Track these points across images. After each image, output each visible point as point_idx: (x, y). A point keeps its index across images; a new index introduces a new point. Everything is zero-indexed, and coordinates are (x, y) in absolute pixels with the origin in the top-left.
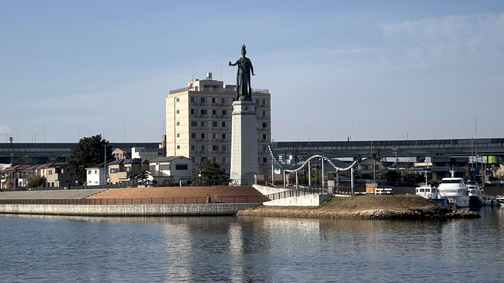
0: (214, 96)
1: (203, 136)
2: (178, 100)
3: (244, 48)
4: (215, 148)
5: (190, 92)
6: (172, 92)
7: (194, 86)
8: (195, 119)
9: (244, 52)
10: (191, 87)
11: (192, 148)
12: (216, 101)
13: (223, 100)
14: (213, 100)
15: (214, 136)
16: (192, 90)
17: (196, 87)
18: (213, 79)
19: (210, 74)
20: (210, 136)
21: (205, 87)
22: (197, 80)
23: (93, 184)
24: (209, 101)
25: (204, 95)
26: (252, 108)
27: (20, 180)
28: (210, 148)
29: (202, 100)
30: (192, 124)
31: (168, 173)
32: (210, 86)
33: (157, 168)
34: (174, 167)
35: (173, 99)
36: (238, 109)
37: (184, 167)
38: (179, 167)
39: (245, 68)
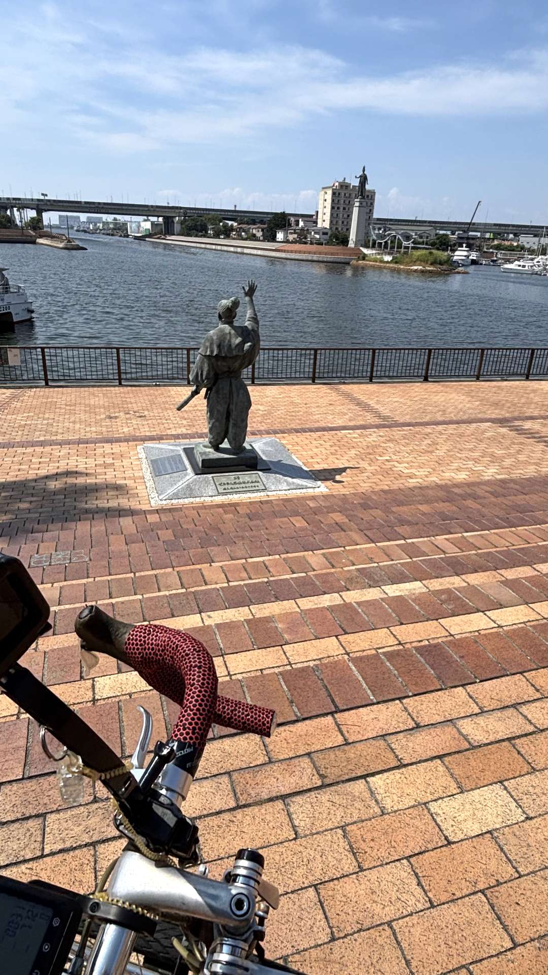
0: (345, 192)
1: (337, 215)
2: (326, 193)
3: (364, 168)
4: (343, 222)
5: (333, 189)
6: (323, 188)
8: (334, 205)
9: (364, 171)
10: (334, 186)
11: (331, 222)
12: (346, 195)
13: (350, 195)
15: (343, 216)
19: (345, 179)
20: (341, 216)
21: (341, 186)
22: (337, 182)
23: (279, 240)
24: (343, 194)
25: (340, 191)
26: (364, 204)
27: (243, 234)
28: (340, 222)
29: (339, 194)
30: (333, 208)
31: (318, 236)
32: (344, 186)
33: (313, 233)
34: (321, 233)
35: (323, 192)
36: (357, 204)
37: (327, 234)
38: (323, 234)
39: (364, 179)
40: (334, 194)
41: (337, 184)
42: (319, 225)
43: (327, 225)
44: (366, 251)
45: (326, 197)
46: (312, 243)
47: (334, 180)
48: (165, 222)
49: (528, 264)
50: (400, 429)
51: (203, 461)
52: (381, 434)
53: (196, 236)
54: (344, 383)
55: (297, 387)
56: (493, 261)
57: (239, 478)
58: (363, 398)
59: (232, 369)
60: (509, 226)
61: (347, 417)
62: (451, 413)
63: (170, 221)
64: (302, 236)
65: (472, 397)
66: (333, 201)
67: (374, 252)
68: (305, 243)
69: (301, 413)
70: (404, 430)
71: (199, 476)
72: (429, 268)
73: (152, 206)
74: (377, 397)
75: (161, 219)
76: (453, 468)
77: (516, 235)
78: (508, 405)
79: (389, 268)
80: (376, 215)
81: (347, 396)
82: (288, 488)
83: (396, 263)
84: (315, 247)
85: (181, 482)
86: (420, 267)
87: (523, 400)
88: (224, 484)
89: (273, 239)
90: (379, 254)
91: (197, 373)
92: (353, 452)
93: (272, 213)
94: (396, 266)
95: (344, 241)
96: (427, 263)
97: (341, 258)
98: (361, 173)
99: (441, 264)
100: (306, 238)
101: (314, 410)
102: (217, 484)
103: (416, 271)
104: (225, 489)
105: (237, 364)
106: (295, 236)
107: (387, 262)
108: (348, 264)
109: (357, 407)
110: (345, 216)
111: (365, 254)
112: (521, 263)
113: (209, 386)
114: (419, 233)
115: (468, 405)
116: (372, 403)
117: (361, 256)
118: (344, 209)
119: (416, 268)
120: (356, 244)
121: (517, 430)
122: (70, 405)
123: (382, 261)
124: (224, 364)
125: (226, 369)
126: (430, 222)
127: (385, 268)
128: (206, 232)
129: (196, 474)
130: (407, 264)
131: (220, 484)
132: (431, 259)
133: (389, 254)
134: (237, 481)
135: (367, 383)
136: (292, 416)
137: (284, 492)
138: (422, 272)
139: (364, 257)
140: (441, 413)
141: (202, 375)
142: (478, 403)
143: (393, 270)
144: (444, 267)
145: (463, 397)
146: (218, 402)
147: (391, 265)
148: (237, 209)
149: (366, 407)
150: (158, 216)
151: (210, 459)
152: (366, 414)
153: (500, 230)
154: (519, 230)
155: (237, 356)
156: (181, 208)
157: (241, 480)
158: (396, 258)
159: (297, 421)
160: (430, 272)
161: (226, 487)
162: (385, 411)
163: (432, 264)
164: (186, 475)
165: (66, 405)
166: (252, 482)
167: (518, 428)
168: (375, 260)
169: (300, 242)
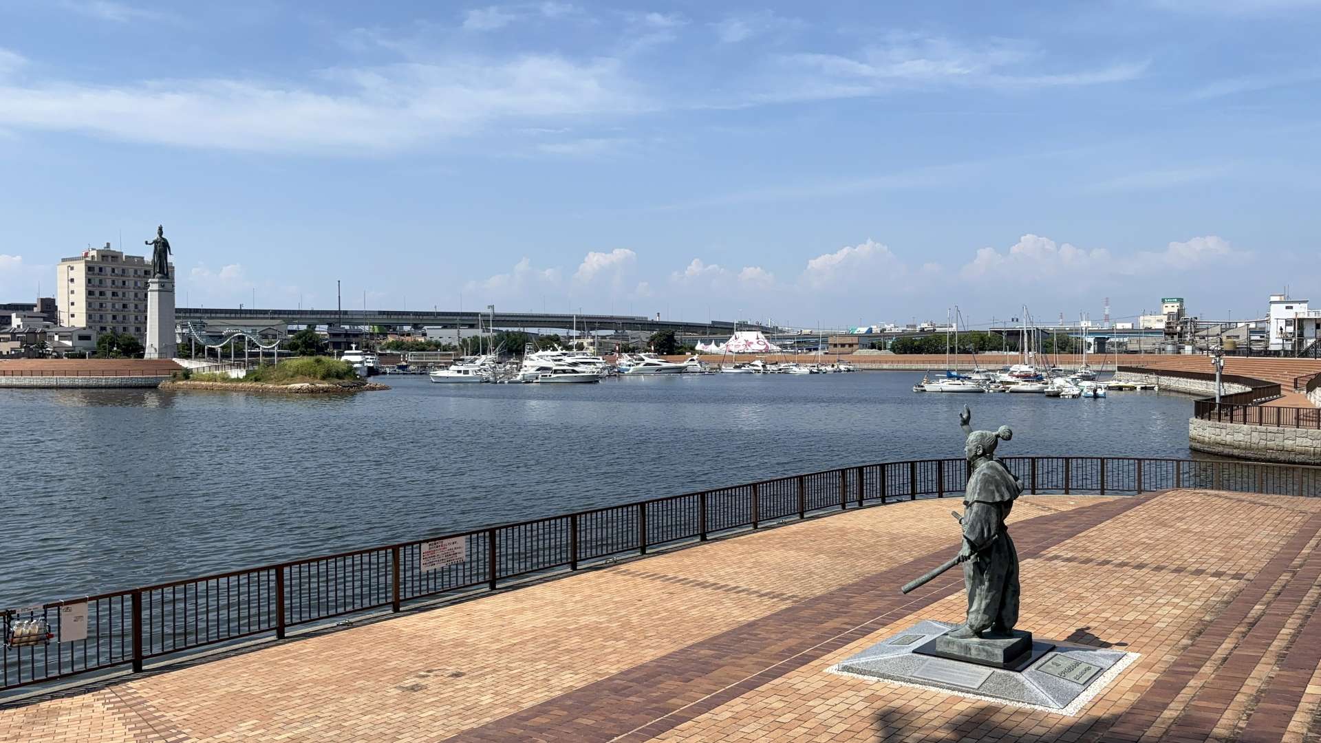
0: (113, 266)
1: (101, 305)
2: (72, 268)
3: (161, 229)
4: (114, 317)
5: (86, 262)
6: (64, 260)
7: (90, 255)
8: (91, 289)
9: (161, 232)
10: (86, 255)
11: (89, 317)
12: (116, 271)
13: (123, 271)
14: (113, 270)
15: (113, 306)
16: (89, 259)
17: (93, 257)
18: (112, 249)
19: (108, 244)
20: (109, 306)
21: (103, 256)
22: (93, 249)
24: (109, 270)
25: (101, 265)
28: (110, 318)
29: (101, 269)
30: (90, 293)
31: (69, 343)
32: (108, 256)
33: (56, 338)
34: (76, 337)
35: (66, 267)
36: (154, 287)
37: (88, 338)
38: (81, 338)
39: (162, 248)
40: (90, 269)
41: (94, 253)
42: (65, 321)
43: (80, 321)
44: (185, 364)
45: (72, 274)
46: (59, 357)
49: (472, 368)
56: (401, 367)
64: (34, 346)
66: (89, 281)
67: (205, 364)
68: (42, 356)
72: (321, 385)
77: (415, 326)
79: (243, 390)
83: (257, 380)
84: (66, 362)
86: (306, 385)
90: (217, 368)
94: (258, 385)
95: (134, 349)
96: (315, 377)
97: (137, 377)
99: (339, 376)
100: (43, 346)
103: (298, 391)
106: (17, 344)
107: (238, 380)
108: (153, 387)
110: (119, 306)
111: (186, 369)
112: (462, 368)
114: (259, 329)
117: (179, 373)
118: (114, 294)
119: (298, 386)
120: (161, 353)
123: (226, 379)
127: (235, 390)
130: (278, 381)
132: (321, 370)
133: (239, 366)
138: (313, 392)
139: (187, 374)
143: (248, 393)
144: (347, 381)
147: (248, 384)
153: (389, 322)
154: (420, 320)
158: (254, 372)
160: (326, 391)
163: (324, 378)
168: (213, 378)
169: (29, 355)
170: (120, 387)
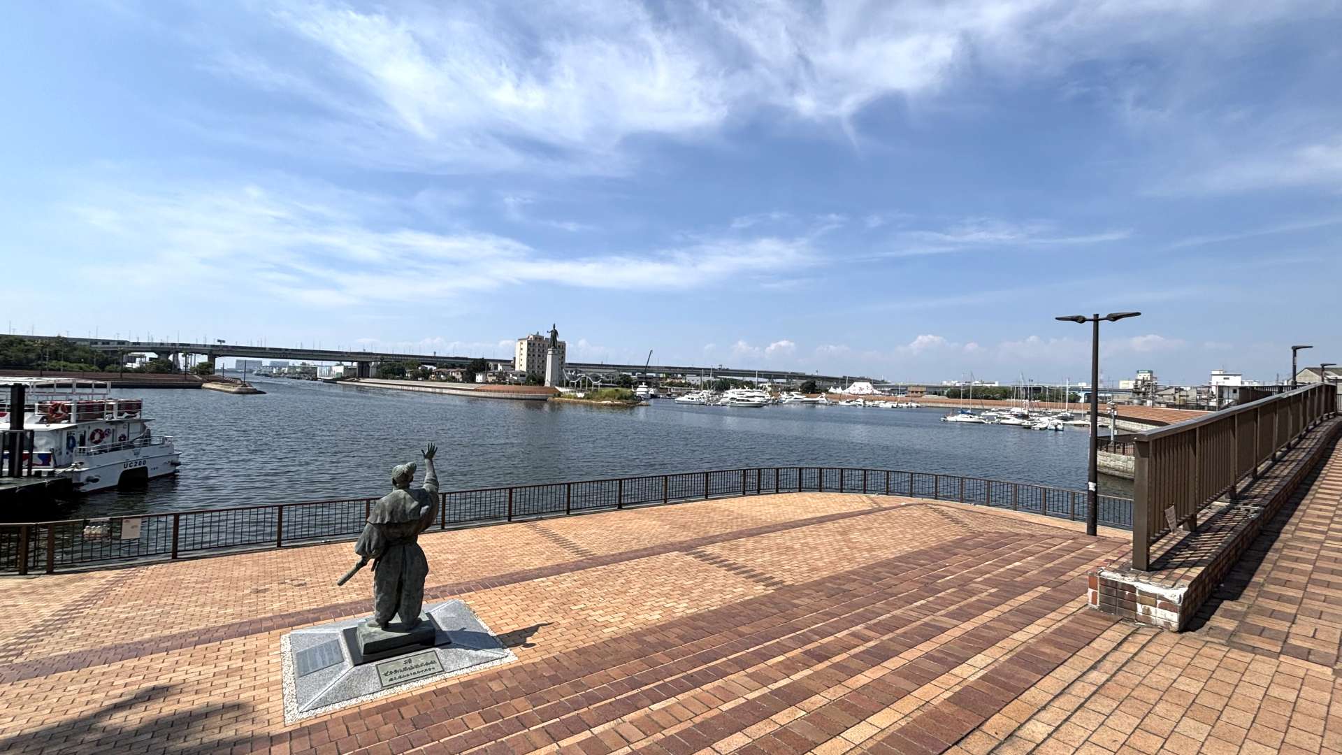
0: (539, 343)
1: (532, 361)
2: (522, 343)
3: (554, 325)
4: (538, 367)
6: (520, 340)
8: (528, 353)
13: (543, 345)
14: (539, 345)
16: (529, 339)
19: (538, 333)
20: (537, 361)
21: (535, 338)
23: (479, 381)
24: (537, 345)
25: (534, 342)
27: (442, 376)
28: (536, 367)
30: (528, 355)
31: (516, 378)
32: (538, 338)
33: (511, 375)
34: (519, 375)
35: (519, 343)
36: (550, 352)
37: (524, 376)
38: (521, 376)
39: (555, 333)
40: (529, 344)
41: (531, 337)
42: (517, 369)
43: (524, 369)
44: (561, 390)
45: (522, 346)
46: (510, 384)
47: (530, 333)
48: (359, 367)
49: (695, 396)
50: (593, 569)
51: (366, 646)
52: (576, 578)
53: (393, 379)
54: (542, 519)
55: (491, 528)
56: (668, 395)
57: (410, 661)
58: (560, 533)
59: (406, 535)
60: (677, 368)
61: (544, 556)
62: (645, 539)
63: (365, 365)
64: (501, 378)
65: (662, 521)
66: (528, 349)
67: (568, 390)
68: (504, 384)
69: (495, 558)
70: (597, 571)
71: (359, 667)
72: (616, 403)
73: (346, 353)
74: (574, 530)
75: (355, 364)
76: (646, 608)
77: (682, 375)
78: (694, 526)
79: (583, 404)
80: (567, 360)
81: (546, 533)
82: (471, 664)
83: (588, 399)
84: (513, 387)
85: (334, 680)
86: (609, 402)
87: (705, 521)
88: (391, 673)
89: (473, 380)
90: (572, 392)
91: (364, 544)
92: (547, 604)
93: (472, 359)
94: (588, 401)
95: (541, 382)
96: (615, 398)
97: (539, 395)
98: (552, 329)
99: (626, 398)
100: (504, 379)
101: (509, 552)
102: (382, 674)
103: (606, 405)
104: (391, 680)
105: (412, 529)
106: (495, 378)
107: (581, 398)
108: (545, 400)
109: (554, 544)
110: (541, 361)
111: (560, 392)
112: (691, 397)
113: (379, 556)
114: (605, 374)
115: (659, 530)
116: (570, 537)
117: (557, 394)
118: (539, 356)
119: (605, 402)
120: (551, 384)
121: (701, 556)
122: (203, 582)
123: (576, 397)
124: (396, 531)
125: (399, 536)
126: (614, 366)
127: (579, 403)
128: (404, 374)
129: (356, 665)
130: (597, 400)
131: (386, 675)
132: (618, 395)
133: (581, 391)
134: (408, 666)
135: (565, 516)
136: (486, 562)
137: (466, 671)
138: (612, 406)
139: (560, 394)
140: (636, 541)
141: (370, 545)
142: (667, 527)
143: (586, 405)
144: (630, 401)
145: (654, 522)
146: (388, 572)
147: (584, 401)
148: (437, 355)
149: (563, 542)
150: (352, 362)
151: (375, 643)
152: (565, 550)
153: (671, 372)
154: (686, 371)
155: (411, 521)
156: (378, 354)
157: (413, 664)
158: (588, 394)
159: (490, 568)
160: (618, 405)
161: (393, 676)
162: (583, 546)
163: (619, 399)
164: (341, 669)
165: (196, 583)
166: (427, 664)
167: (702, 554)
168: (570, 397)
169: (499, 383)
170: (531, 399)
